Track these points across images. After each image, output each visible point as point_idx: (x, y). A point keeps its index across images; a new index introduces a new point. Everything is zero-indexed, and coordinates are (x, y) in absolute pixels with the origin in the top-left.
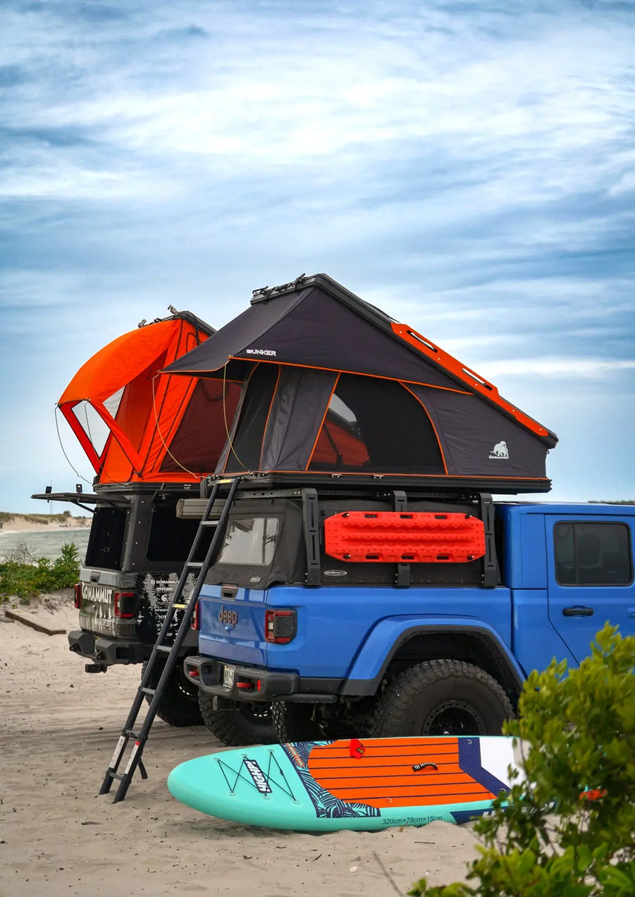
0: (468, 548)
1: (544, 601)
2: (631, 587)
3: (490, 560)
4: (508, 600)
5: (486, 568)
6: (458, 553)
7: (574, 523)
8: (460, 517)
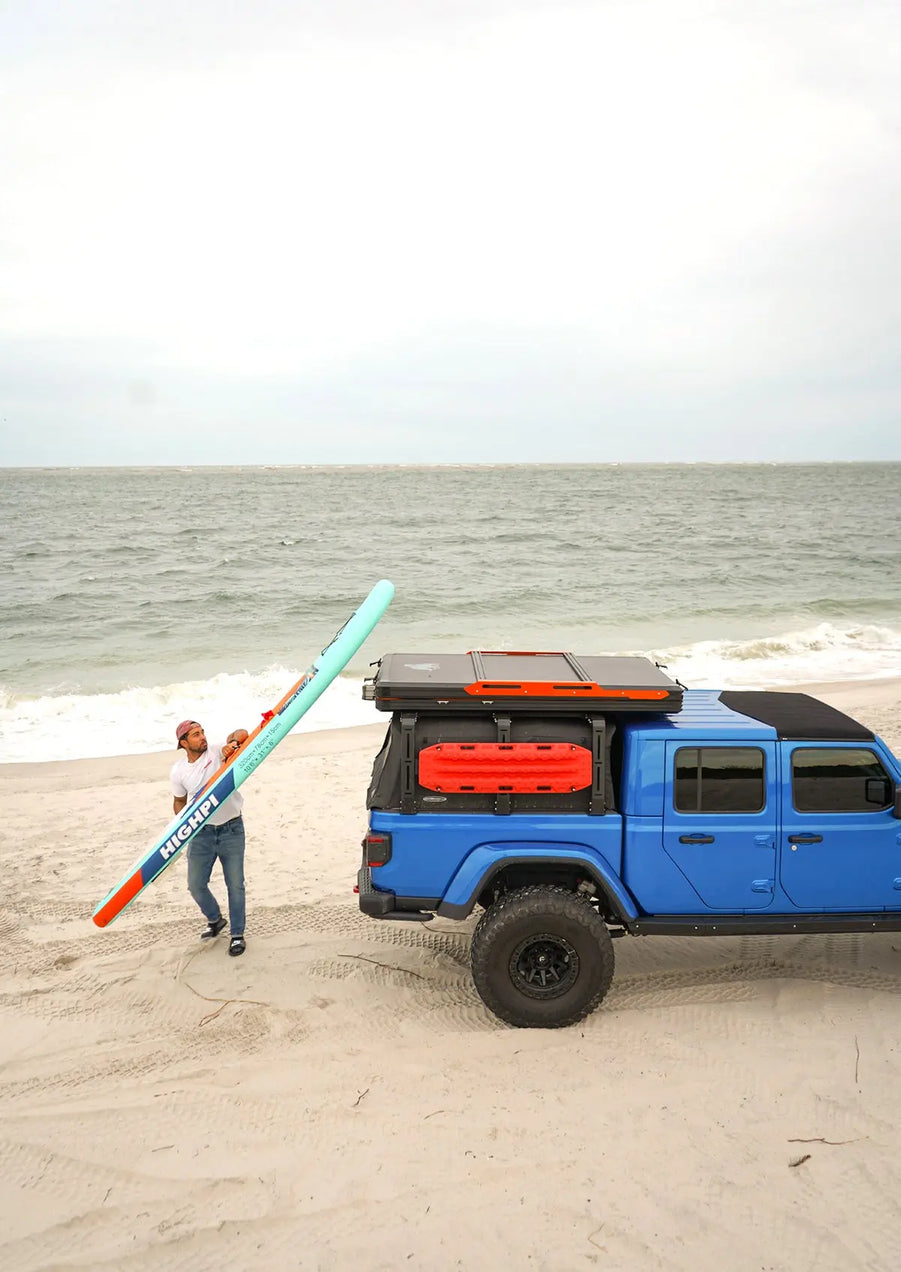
0: (570, 780)
1: (659, 828)
2: (763, 813)
3: (598, 789)
4: (619, 827)
5: (594, 797)
6: (560, 785)
7: (699, 749)
8: (564, 747)
